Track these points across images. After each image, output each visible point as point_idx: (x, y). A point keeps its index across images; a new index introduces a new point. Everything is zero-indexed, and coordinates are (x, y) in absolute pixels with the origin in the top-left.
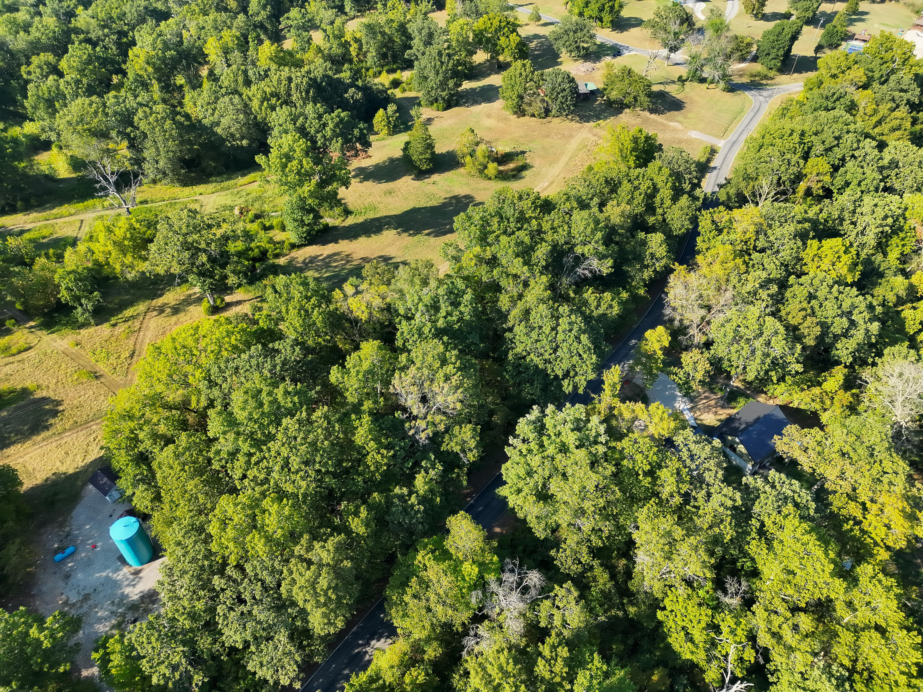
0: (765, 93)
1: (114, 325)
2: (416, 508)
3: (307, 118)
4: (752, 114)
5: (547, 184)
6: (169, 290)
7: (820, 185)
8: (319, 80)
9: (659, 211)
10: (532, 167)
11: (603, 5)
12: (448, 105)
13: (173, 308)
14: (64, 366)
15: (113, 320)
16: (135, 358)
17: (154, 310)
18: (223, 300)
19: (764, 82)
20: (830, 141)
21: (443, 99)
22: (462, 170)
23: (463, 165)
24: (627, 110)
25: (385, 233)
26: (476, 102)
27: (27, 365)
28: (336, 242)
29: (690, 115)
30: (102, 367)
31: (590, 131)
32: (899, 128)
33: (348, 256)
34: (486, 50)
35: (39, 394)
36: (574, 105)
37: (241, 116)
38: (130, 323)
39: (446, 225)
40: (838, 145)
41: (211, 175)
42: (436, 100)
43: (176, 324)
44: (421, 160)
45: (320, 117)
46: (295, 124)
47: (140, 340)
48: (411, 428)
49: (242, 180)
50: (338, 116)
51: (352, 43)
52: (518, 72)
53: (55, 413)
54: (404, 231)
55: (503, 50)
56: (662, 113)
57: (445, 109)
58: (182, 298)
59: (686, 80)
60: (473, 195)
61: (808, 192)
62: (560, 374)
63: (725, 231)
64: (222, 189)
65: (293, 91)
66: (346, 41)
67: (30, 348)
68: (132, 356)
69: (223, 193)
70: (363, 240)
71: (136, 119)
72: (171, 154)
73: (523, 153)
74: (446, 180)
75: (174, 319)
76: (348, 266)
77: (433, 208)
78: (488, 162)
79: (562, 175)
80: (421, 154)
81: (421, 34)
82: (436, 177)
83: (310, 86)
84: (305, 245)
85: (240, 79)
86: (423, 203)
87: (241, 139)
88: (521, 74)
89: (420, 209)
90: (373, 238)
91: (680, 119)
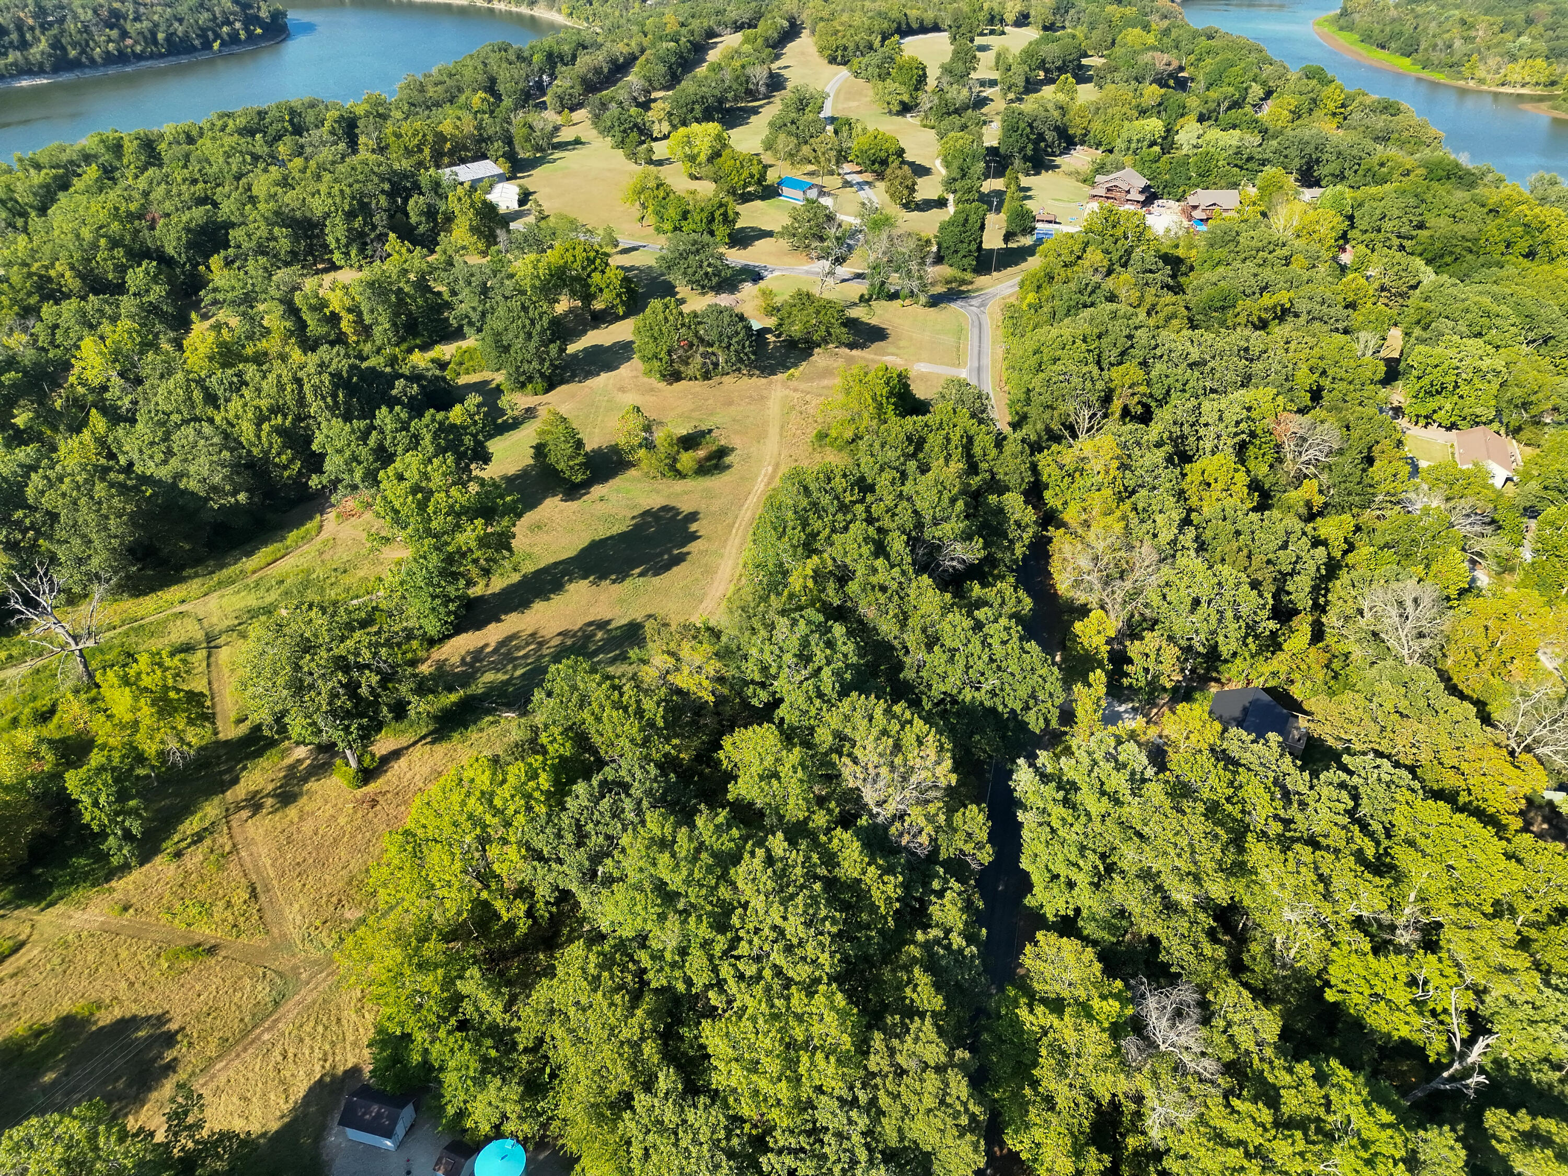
0: (973, 302)
1: (178, 855)
2: (967, 952)
3: (382, 432)
4: (976, 331)
5: (770, 469)
6: (245, 768)
7: (1136, 399)
8: (345, 374)
9: (984, 466)
10: (733, 450)
12: (551, 384)
13: (273, 794)
14: (124, 954)
15: (169, 846)
16: (263, 898)
17: (239, 809)
18: (373, 755)
19: (964, 288)
20: (1123, 342)
21: (542, 375)
22: (633, 472)
23: (630, 465)
24: (817, 350)
25: (572, 587)
26: (588, 374)
27: (36, 976)
28: (499, 620)
29: (902, 344)
30: (205, 931)
31: (784, 385)
32: (1173, 316)
33: (533, 635)
34: (573, 293)
35: (105, 1018)
36: (754, 353)
37: (226, 454)
38: (208, 842)
39: (662, 554)
41: (183, 567)
42: (530, 379)
43: (301, 818)
44: (572, 468)
45: (405, 427)
46: (366, 444)
47: (249, 865)
48: (901, 835)
49: (249, 564)
50: (433, 421)
51: (343, 314)
52: (661, 317)
53: (170, 1039)
54: (603, 577)
55: (601, 290)
56: (862, 346)
57: (547, 391)
58: (282, 774)
59: (870, 300)
60: (673, 504)
61: (1126, 412)
62: (1017, 707)
63: (1077, 474)
64: (221, 584)
65: (309, 397)
66: (332, 313)
67: (22, 944)
68: (254, 895)
69: (230, 590)
70: (539, 606)
71: (30, 491)
72: (115, 542)
73: (710, 431)
74: (618, 491)
75: (292, 812)
76: (545, 651)
77: (622, 536)
78: (678, 452)
79: (784, 453)
80: (571, 458)
81: (470, 283)
82: (598, 490)
83: (336, 386)
84: (449, 637)
85: (197, 395)
86: (602, 533)
87: (235, 493)
88: (666, 319)
89: (603, 542)
90: (557, 600)
91: (891, 349)
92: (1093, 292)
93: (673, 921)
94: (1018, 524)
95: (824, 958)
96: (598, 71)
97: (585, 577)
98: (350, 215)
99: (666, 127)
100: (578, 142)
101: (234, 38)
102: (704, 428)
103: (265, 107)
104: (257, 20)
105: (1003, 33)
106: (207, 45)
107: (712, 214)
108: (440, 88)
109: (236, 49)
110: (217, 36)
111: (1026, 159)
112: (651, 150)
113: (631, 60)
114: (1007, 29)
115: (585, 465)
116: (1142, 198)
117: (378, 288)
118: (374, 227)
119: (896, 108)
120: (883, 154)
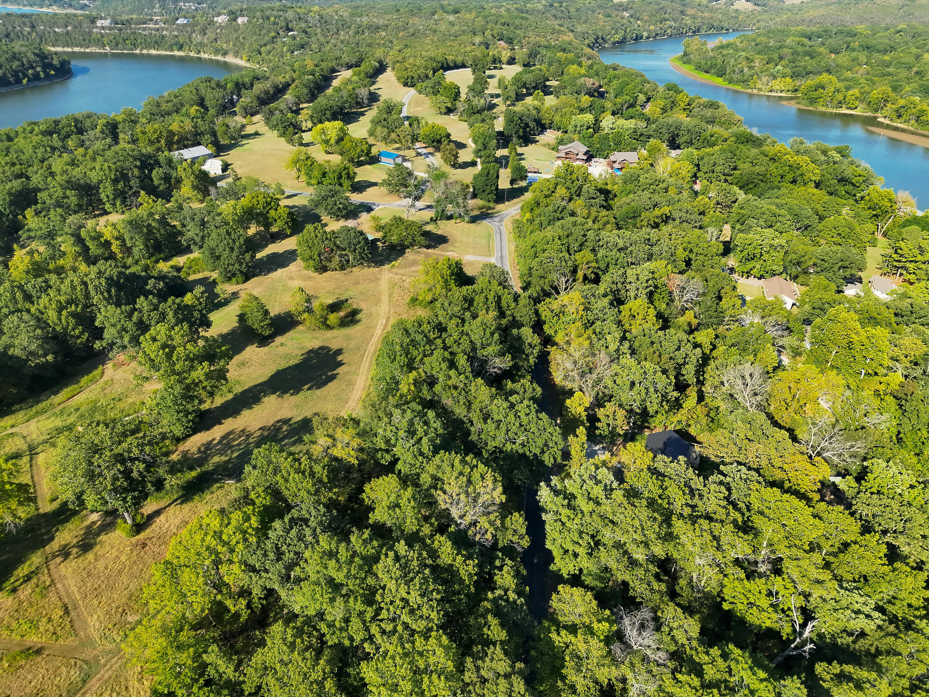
0: (496, 219)
1: (14, 590)
2: (518, 602)
3: (141, 311)
4: (498, 235)
5: (384, 321)
6: (58, 530)
7: (590, 270)
8: (115, 278)
10: (361, 310)
12: (247, 278)
13: (77, 546)
15: (8, 585)
16: (73, 613)
17: (54, 556)
18: (142, 515)
19: (490, 212)
20: (581, 239)
21: (241, 272)
22: (300, 327)
23: (299, 323)
24: (407, 250)
25: (266, 400)
26: (270, 270)
28: (221, 423)
29: (457, 244)
30: (34, 639)
31: (389, 271)
32: (607, 223)
33: (243, 431)
34: (258, 223)
36: (370, 253)
37: (38, 331)
38: (34, 580)
39: (321, 376)
40: (586, 241)
41: (12, 405)
42: (234, 275)
43: (96, 560)
44: (262, 327)
45: (156, 309)
46: (131, 320)
47: (63, 593)
48: (475, 535)
49: (56, 399)
50: (174, 303)
51: (113, 241)
52: (313, 235)
54: (285, 392)
55: (275, 220)
56: (434, 247)
57: (245, 282)
58: (82, 532)
59: (436, 220)
60: (326, 345)
61: (585, 278)
63: (561, 315)
64: (37, 414)
65: (93, 293)
66: (106, 241)
68: (67, 612)
69: (44, 416)
70: (246, 413)
73: (347, 300)
74: (292, 339)
75: (90, 556)
76: (251, 440)
77: (296, 367)
78: (328, 314)
79: (392, 311)
80: (262, 321)
81: (193, 220)
82: (279, 340)
83: (109, 286)
84: (189, 436)
85: (19, 295)
86: (283, 365)
87: (45, 356)
88: (316, 235)
89: (284, 370)
90: (257, 408)
91: (451, 248)
92: (562, 211)
93: (339, 601)
94: (530, 345)
95: (434, 615)
96: (267, 92)
97: (274, 393)
98: (115, 181)
99: (310, 124)
100: (257, 134)
101: (36, 77)
102: (343, 298)
103: (58, 118)
104: (51, 66)
105: (501, 68)
106: (19, 81)
107: (340, 174)
108: (169, 104)
109: (37, 83)
110: (25, 76)
111: (519, 137)
112: (301, 138)
113: (287, 86)
114: (503, 66)
115: (271, 325)
116: (585, 158)
117: (135, 225)
118: (131, 188)
119: (444, 110)
120: (438, 137)
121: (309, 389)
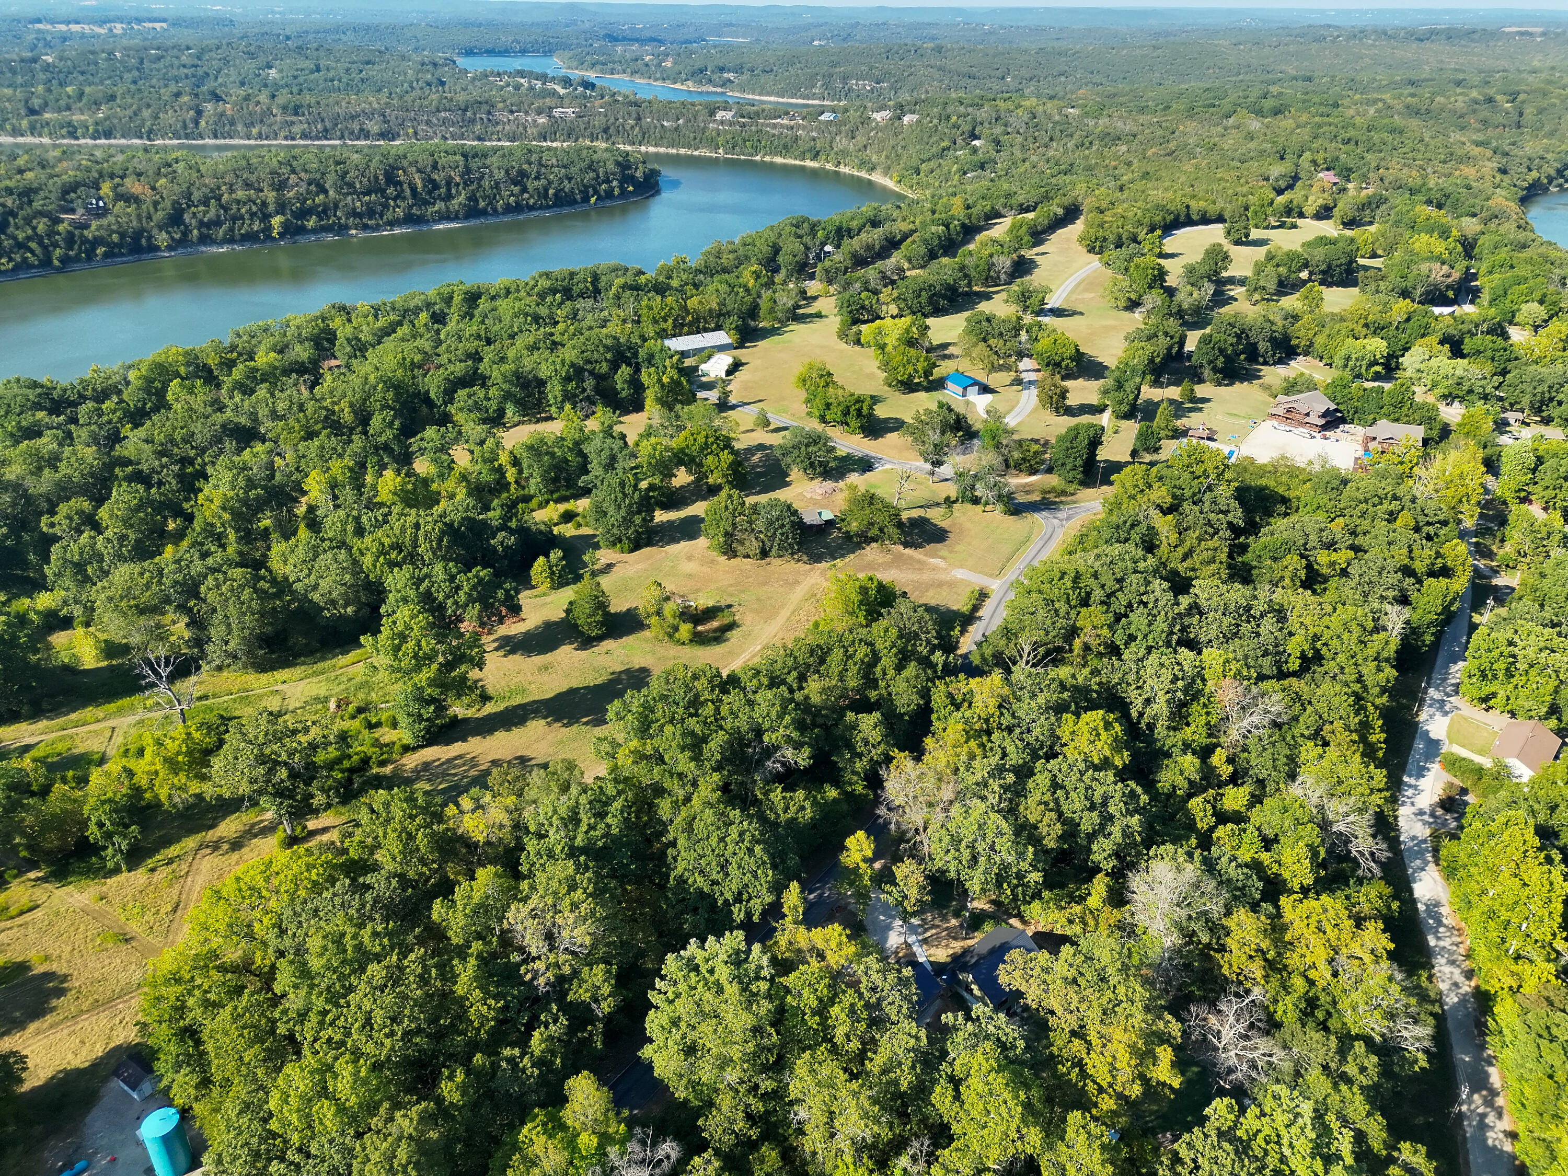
0: (1061, 515)
1: (153, 870)
2: (528, 1072)
4: (1041, 543)
5: (759, 647)
7: (1100, 640)
8: (456, 525)
9: (882, 684)
10: (741, 625)
11: (848, 408)
12: (636, 546)
13: (231, 842)
14: (82, 927)
15: (150, 863)
16: (179, 913)
17: (208, 846)
18: (305, 827)
19: (1061, 499)
21: (630, 538)
22: (647, 633)
23: (648, 627)
24: (874, 545)
25: (531, 724)
26: (673, 540)
27: (30, 930)
28: (465, 740)
29: (955, 548)
30: (134, 927)
31: (823, 573)
32: (1212, 561)
33: (472, 759)
34: (691, 471)
36: (799, 543)
37: (348, 576)
38: (174, 866)
40: (1121, 589)
41: (297, 656)
42: (620, 540)
44: (589, 624)
45: (452, 578)
46: (417, 590)
47: (186, 888)
48: (527, 972)
49: (342, 660)
50: (476, 576)
51: (508, 467)
52: (723, 504)
53: (59, 993)
54: (557, 720)
55: (712, 471)
56: (920, 546)
57: (632, 551)
58: (245, 828)
59: (955, 502)
60: (650, 667)
62: (729, 896)
64: (315, 674)
65: (421, 540)
67: (38, 906)
68: (175, 910)
69: (318, 679)
70: (501, 737)
71: (203, 589)
72: (247, 633)
73: (730, 606)
74: (624, 647)
75: (235, 856)
76: (471, 773)
77: (596, 688)
78: (680, 622)
79: (780, 635)
80: (590, 616)
82: (608, 644)
83: (443, 533)
84: (423, 747)
85: (350, 528)
86: (588, 681)
87: (345, 607)
88: (726, 507)
89: (578, 689)
90: (516, 732)
91: (944, 553)
96: (869, 248)
97: (545, 718)
98: (567, 379)
99: (893, 309)
100: (819, 315)
101: (609, 194)
102: (723, 603)
103: (577, 269)
104: (632, 179)
105: (1294, 226)
106: (586, 199)
108: (731, 256)
109: (609, 203)
110: (596, 192)
111: (1215, 370)
112: (860, 333)
113: (905, 236)
114: (1300, 222)
115: (603, 624)
116: (1321, 422)
117: (536, 449)
118: (584, 390)
119: (1122, 304)
120: (1057, 358)
121: (586, 724)
